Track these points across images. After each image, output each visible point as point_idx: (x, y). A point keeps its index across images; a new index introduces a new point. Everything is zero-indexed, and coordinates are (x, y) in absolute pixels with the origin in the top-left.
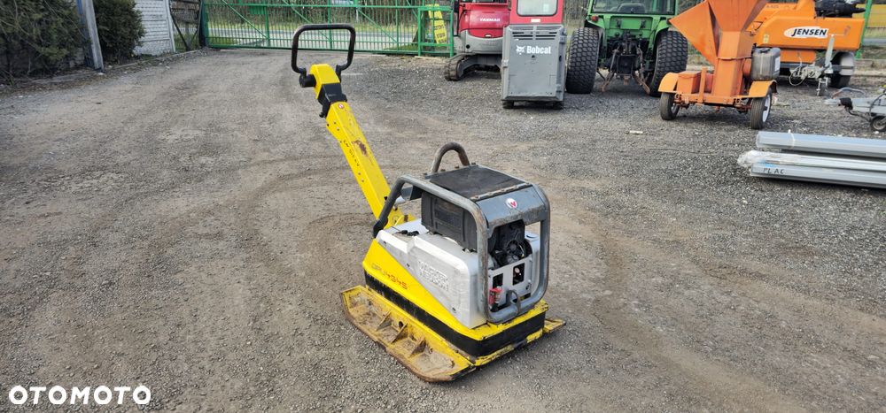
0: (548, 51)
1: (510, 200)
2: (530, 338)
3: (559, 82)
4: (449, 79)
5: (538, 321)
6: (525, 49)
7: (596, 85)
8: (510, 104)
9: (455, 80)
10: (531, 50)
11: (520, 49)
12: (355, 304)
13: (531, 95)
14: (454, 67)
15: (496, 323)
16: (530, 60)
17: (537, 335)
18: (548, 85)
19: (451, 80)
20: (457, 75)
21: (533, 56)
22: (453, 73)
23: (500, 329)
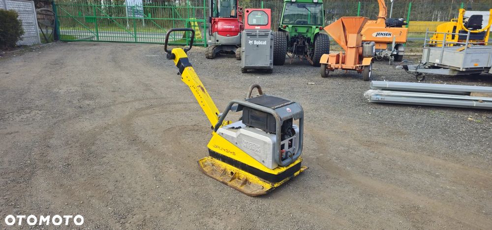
0: (265, 43)
1: (288, 109)
3: (270, 59)
5: (298, 166)
6: (253, 42)
8: (246, 70)
9: (211, 59)
10: (256, 43)
11: (250, 42)
12: (205, 166)
13: (257, 66)
14: (211, 51)
15: (283, 166)
16: (256, 48)
17: (297, 173)
18: (266, 61)
19: (209, 58)
20: (212, 56)
21: (257, 46)
22: (210, 55)
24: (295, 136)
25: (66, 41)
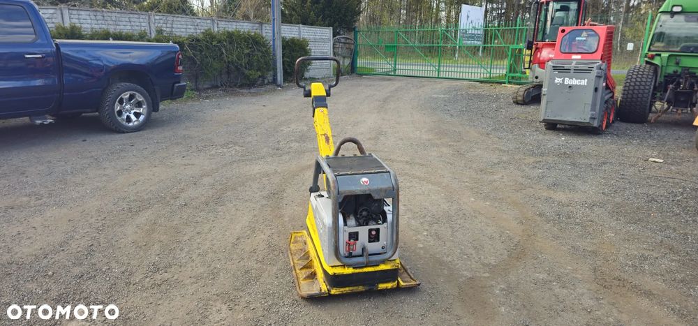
0: (584, 82)
1: (365, 179)
2: (382, 286)
3: (593, 109)
4: (517, 103)
5: (391, 275)
6: (563, 81)
7: (652, 117)
8: (552, 126)
9: (522, 104)
10: (568, 81)
11: (558, 80)
12: (296, 242)
13: (565, 119)
14: (521, 93)
15: (349, 266)
16: (567, 90)
17: (389, 285)
18: (582, 113)
19: (518, 104)
20: (523, 100)
21: (570, 87)
22: (520, 98)
23: (350, 271)
24: (385, 224)
25: (361, 75)
